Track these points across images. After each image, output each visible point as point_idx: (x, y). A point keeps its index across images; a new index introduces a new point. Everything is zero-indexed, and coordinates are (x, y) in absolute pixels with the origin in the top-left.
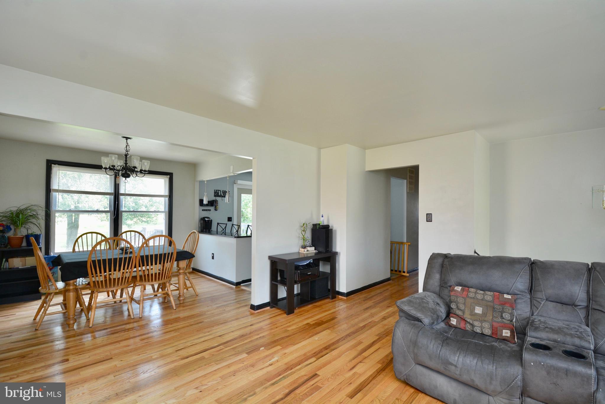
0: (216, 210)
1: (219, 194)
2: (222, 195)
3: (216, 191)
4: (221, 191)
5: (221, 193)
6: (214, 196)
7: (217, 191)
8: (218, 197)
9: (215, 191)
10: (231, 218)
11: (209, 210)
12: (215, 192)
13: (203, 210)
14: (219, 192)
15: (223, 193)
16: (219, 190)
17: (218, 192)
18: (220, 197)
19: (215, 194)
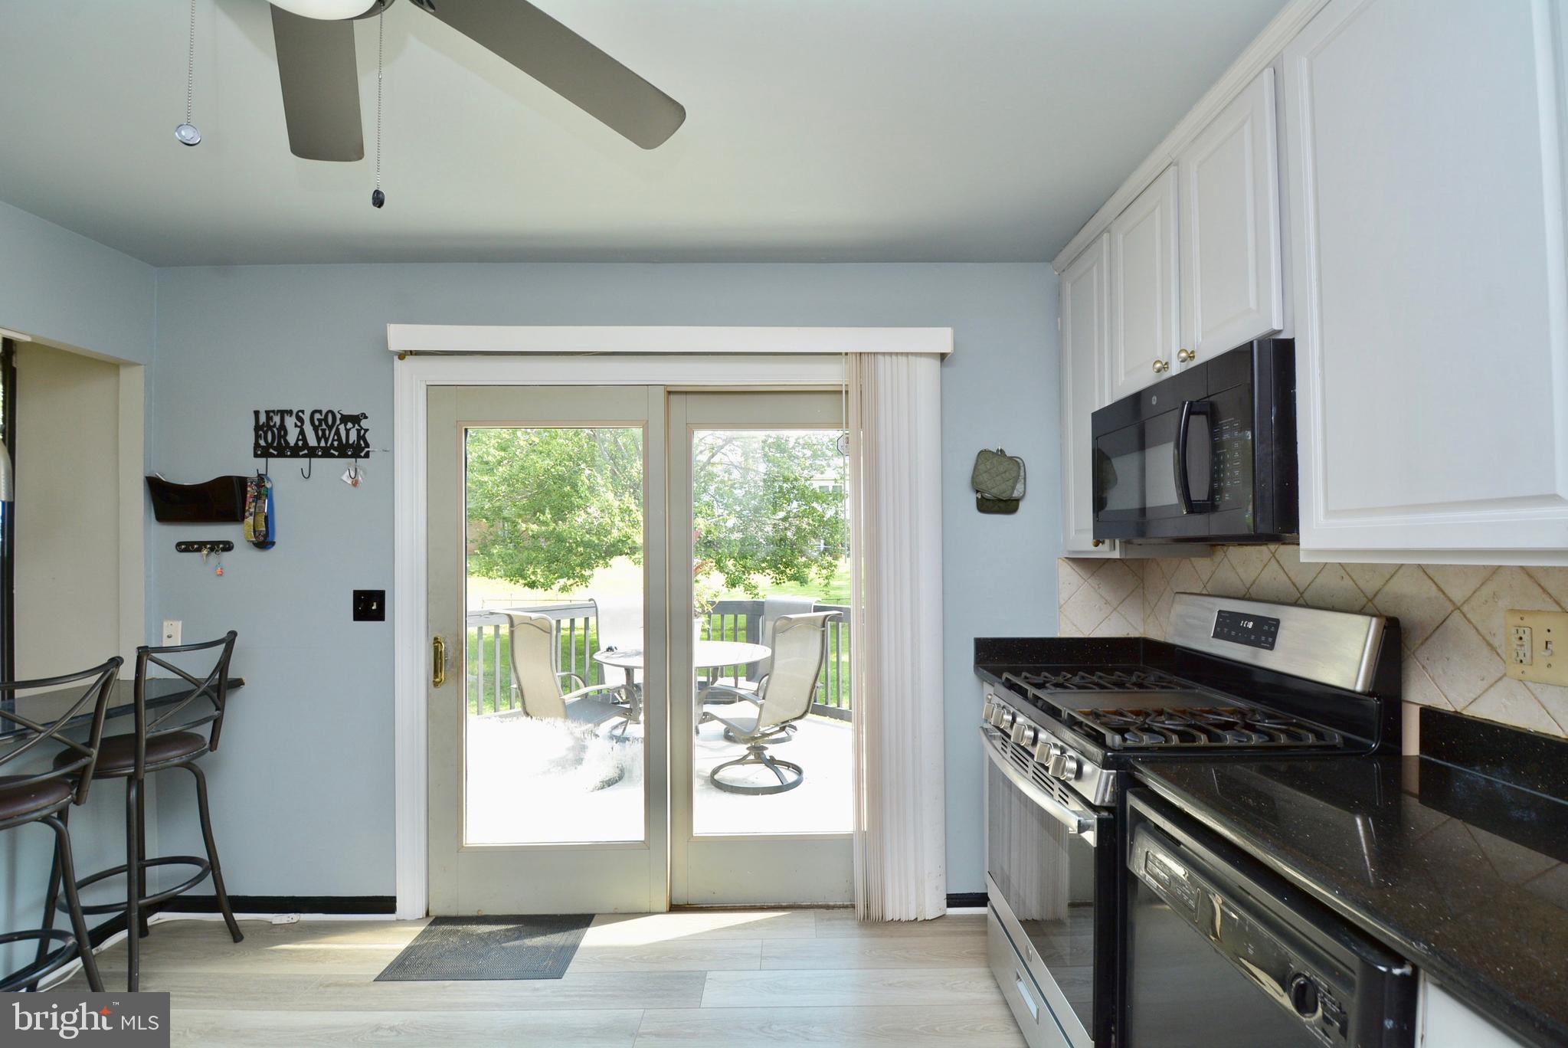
0: (264, 542)
1: (292, 437)
2: (312, 441)
3: (269, 418)
4: (306, 417)
5: (302, 433)
6: (256, 455)
7: (277, 419)
8: (281, 454)
9: (263, 419)
10: (379, 596)
11: (228, 547)
12: (258, 428)
13: (186, 547)
14: (290, 422)
15: (316, 429)
16: (290, 412)
17: (283, 427)
18: (295, 452)
19: (257, 437)
